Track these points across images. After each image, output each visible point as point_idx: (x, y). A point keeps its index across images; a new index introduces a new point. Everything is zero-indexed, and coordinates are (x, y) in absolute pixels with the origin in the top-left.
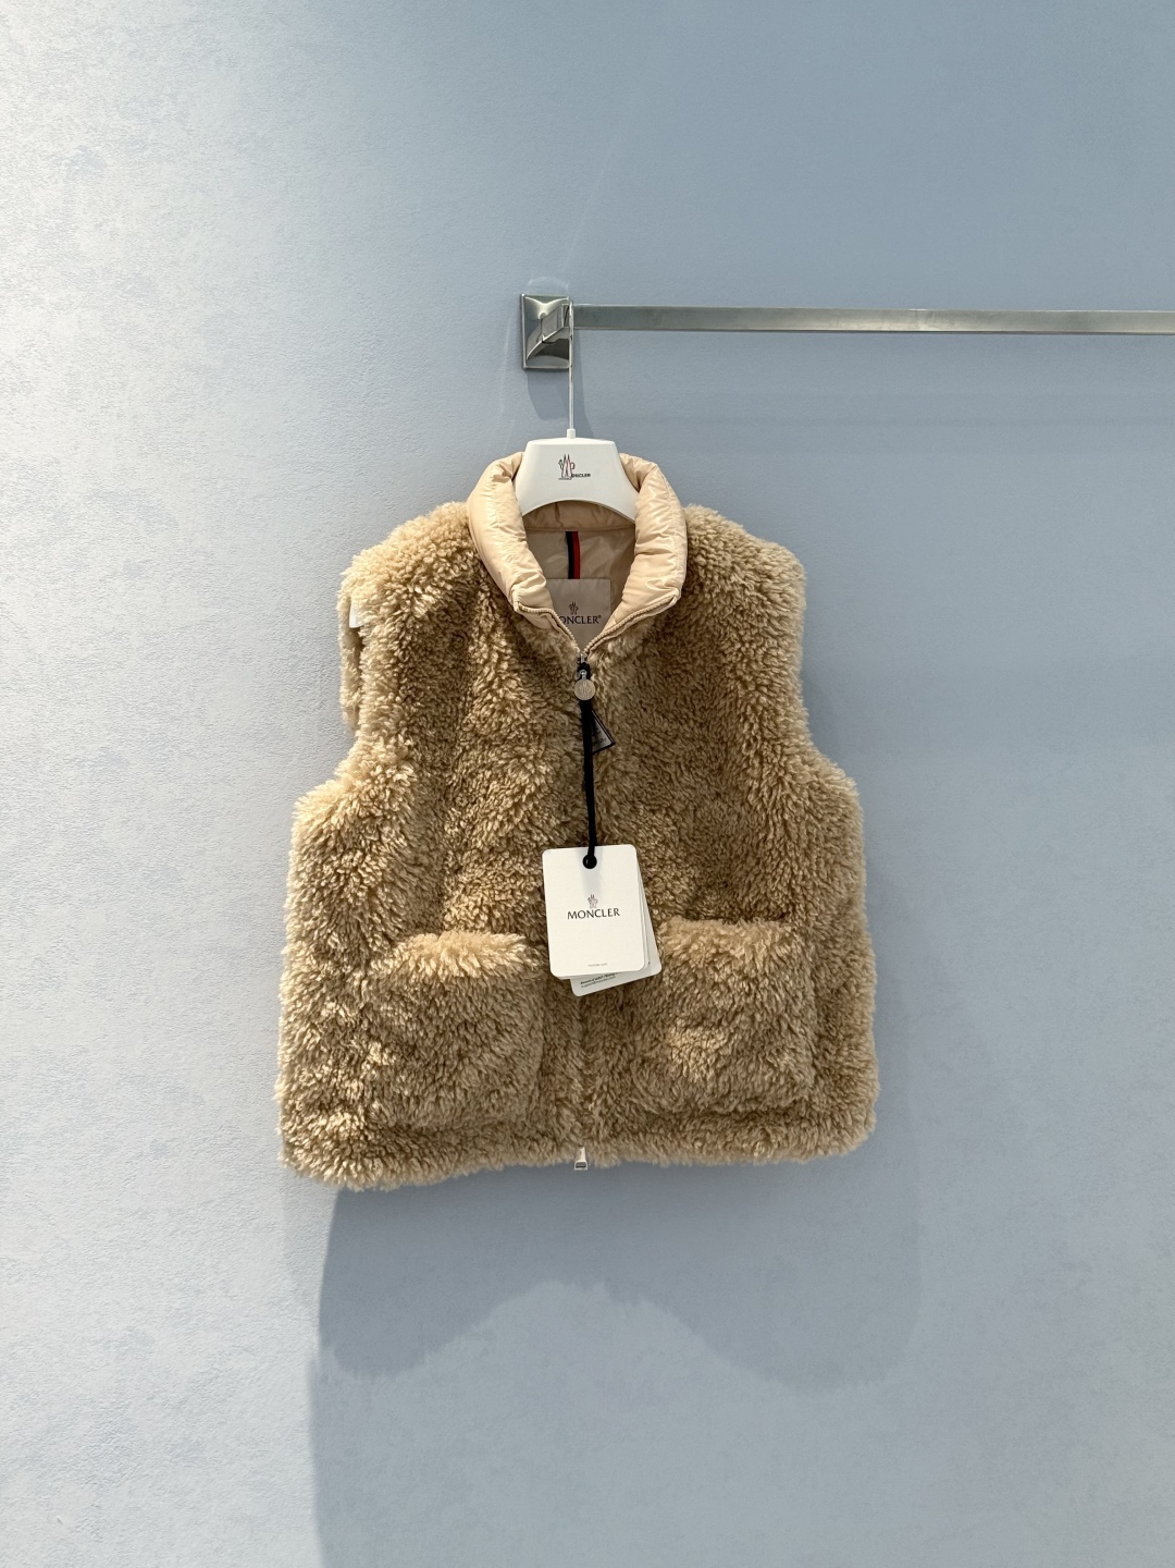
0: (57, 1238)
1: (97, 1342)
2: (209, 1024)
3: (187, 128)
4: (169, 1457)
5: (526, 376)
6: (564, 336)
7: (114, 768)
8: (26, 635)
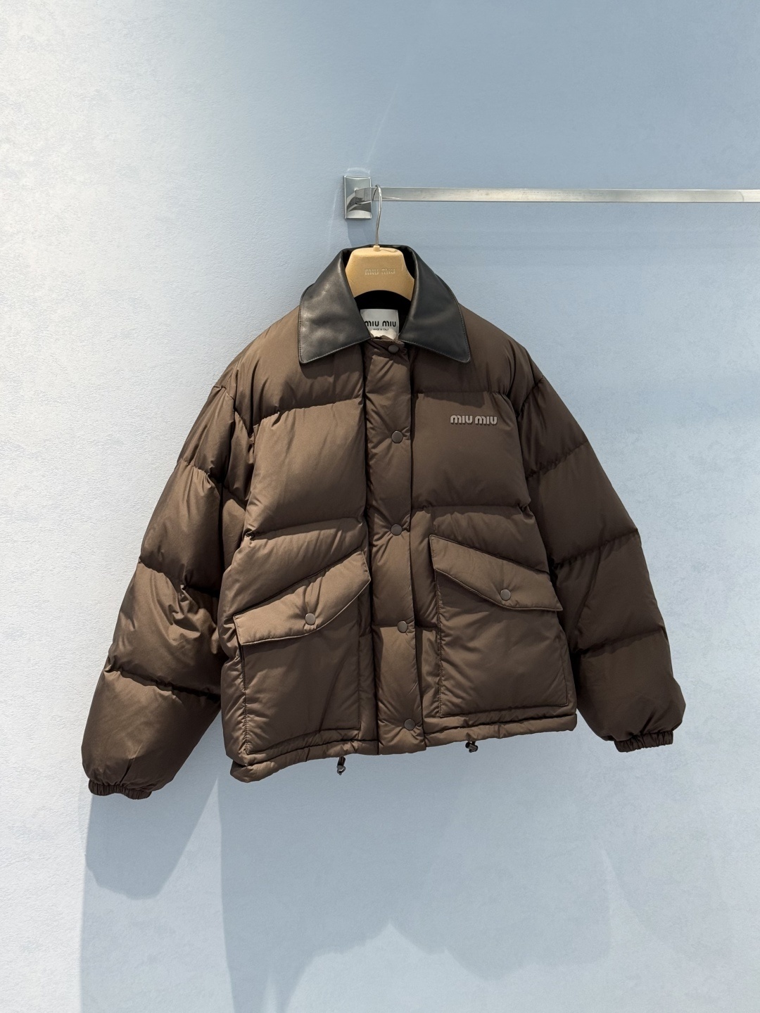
3: (157, 79)
5: (346, 223)
7: (115, 446)
8: (67, 372)
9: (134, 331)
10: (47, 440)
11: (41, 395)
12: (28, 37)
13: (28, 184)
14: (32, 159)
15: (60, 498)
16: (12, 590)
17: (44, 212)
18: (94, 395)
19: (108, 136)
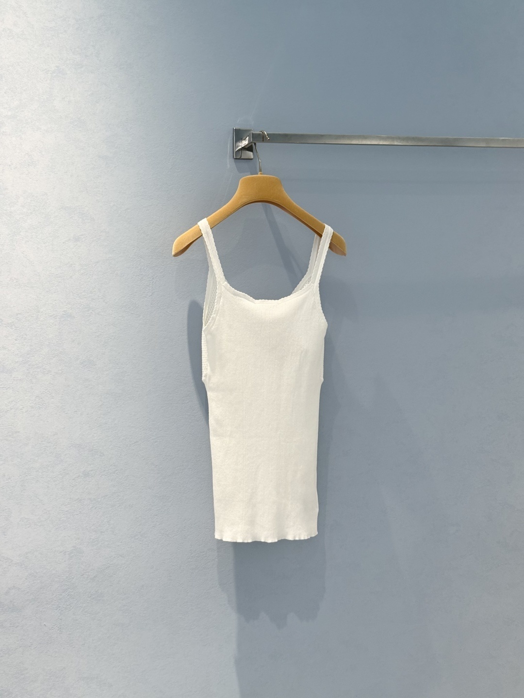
0: (45, 509)
4: (89, 599)
5: (235, 161)
8: (33, 265)
9: (82, 237)
10: (20, 314)
11: (15, 281)
12: (8, 29)
13: (7, 131)
17: (18, 151)
18: (54, 282)
19: (64, 98)
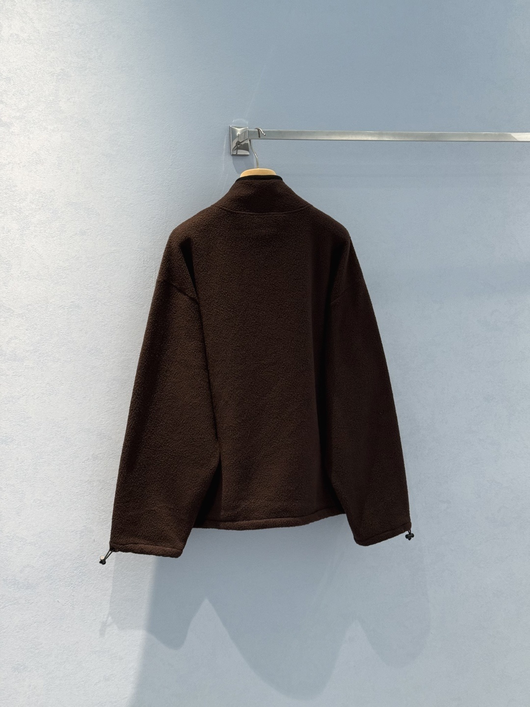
0: (57, 491)
1: (72, 532)
2: (114, 409)
5: (232, 157)
6: (247, 142)
7: (76, 309)
8: (42, 258)
9: (88, 231)
10: (30, 305)
12: (16, 34)
13: (15, 131)
14: (18, 114)
15: (38, 345)
16: (6, 409)
17: (26, 150)
18: (62, 274)
19: (69, 99)
